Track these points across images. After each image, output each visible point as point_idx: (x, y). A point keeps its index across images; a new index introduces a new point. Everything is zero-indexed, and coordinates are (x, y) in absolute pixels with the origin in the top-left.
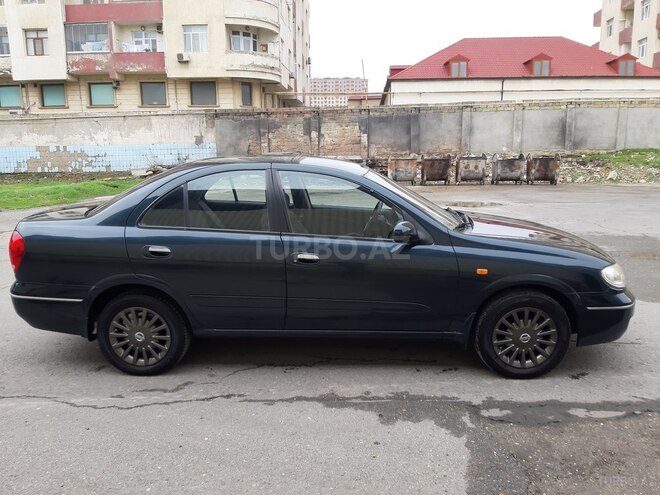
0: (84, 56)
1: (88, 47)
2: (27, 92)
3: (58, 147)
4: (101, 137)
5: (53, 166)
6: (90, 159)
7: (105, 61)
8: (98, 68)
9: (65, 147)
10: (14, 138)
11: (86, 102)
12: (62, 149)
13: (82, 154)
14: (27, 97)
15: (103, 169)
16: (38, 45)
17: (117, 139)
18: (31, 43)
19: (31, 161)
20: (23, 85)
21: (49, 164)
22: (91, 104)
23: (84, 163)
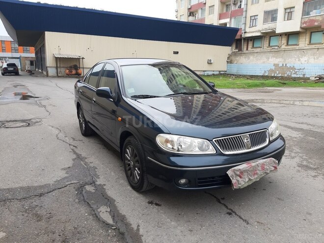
0: (310, 18)
1: (314, 13)
2: (282, 38)
3: (283, 64)
4: (304, 59)
5: (279, 73)
6: (296, 71)
7: (321, 19)
8: (316, 24)
9: (286, 64)
10: (265, 60)
11: (307, 42)
12: (284, 65)
13: (293, 68)
14: (281, 40)
15: (302, 76)
16: (290, 15)
17: (312, 61)
18: (287, 14)
19: (271, 71)
20: (281, 35)
21: (278, 72)
22: (310, 42)
23: (293, 72)
